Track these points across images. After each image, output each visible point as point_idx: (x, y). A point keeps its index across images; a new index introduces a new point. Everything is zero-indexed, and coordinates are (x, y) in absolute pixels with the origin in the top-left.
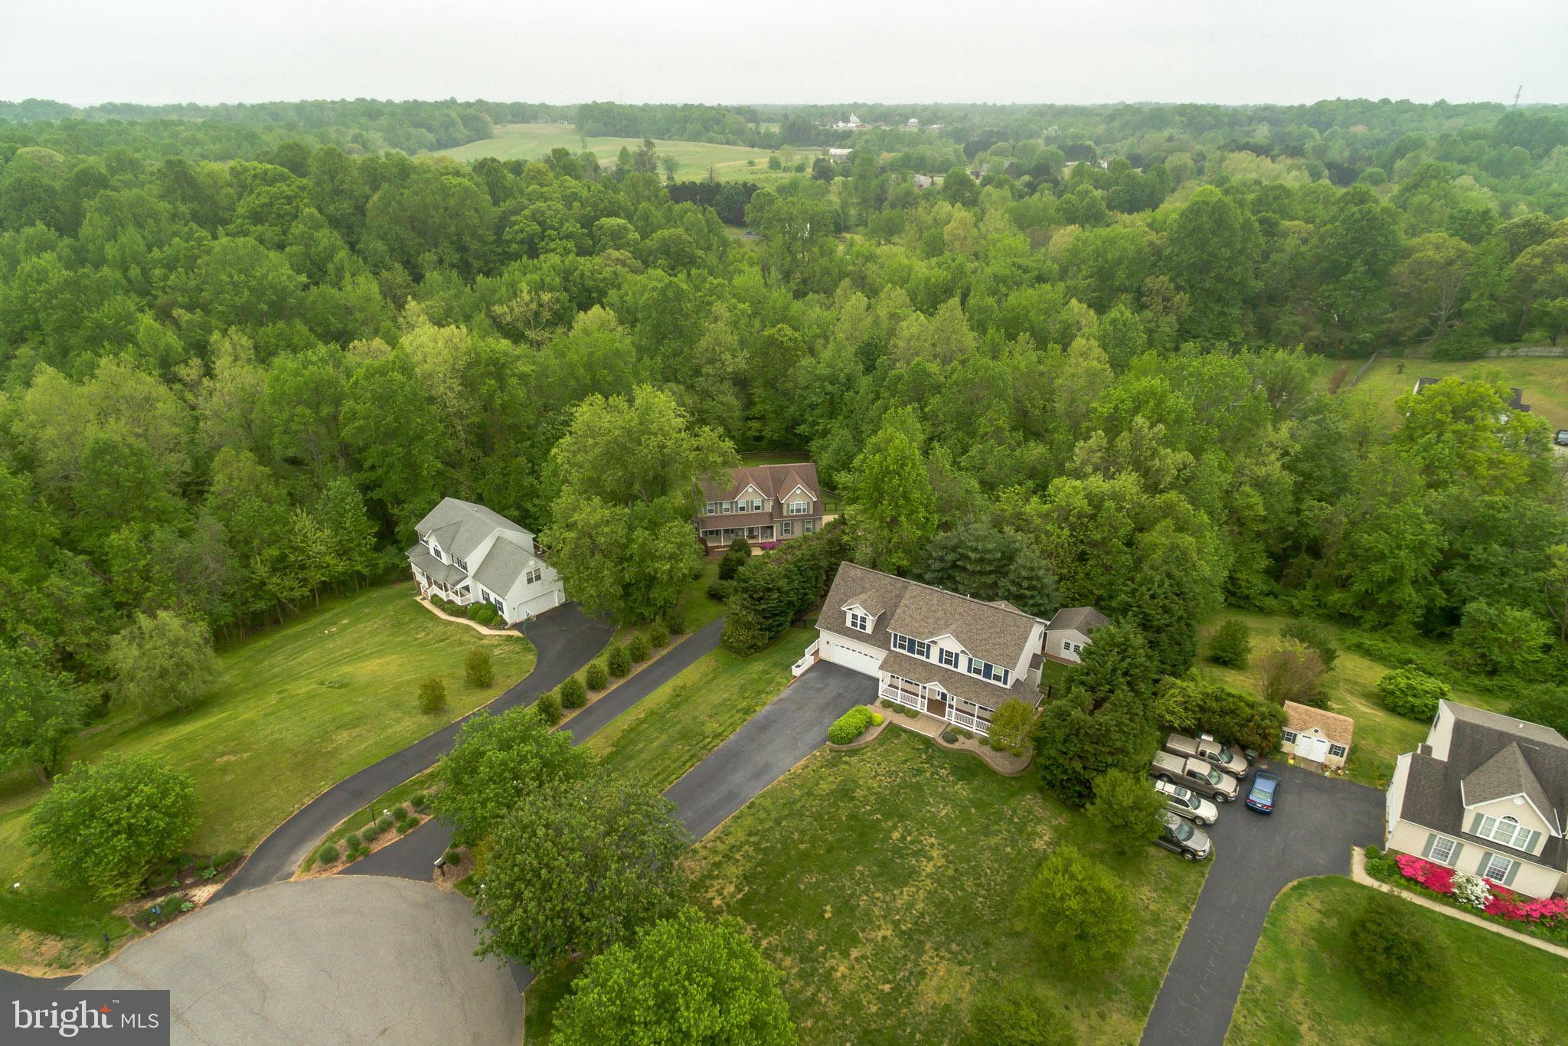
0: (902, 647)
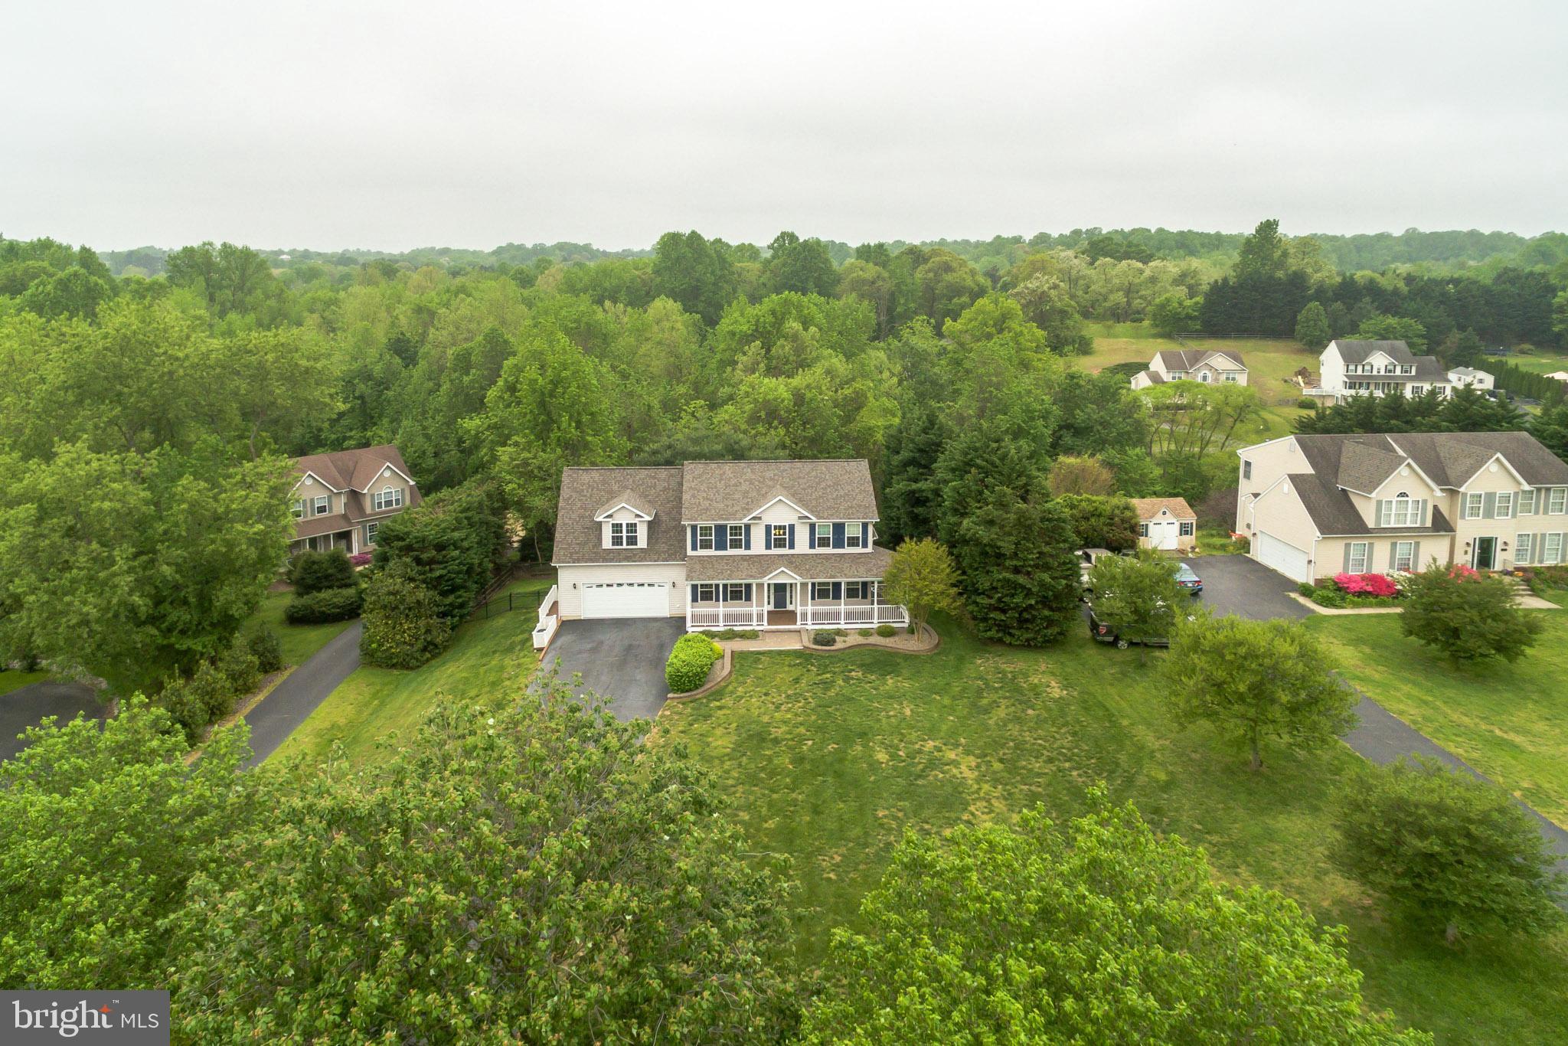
0: (706, 545)
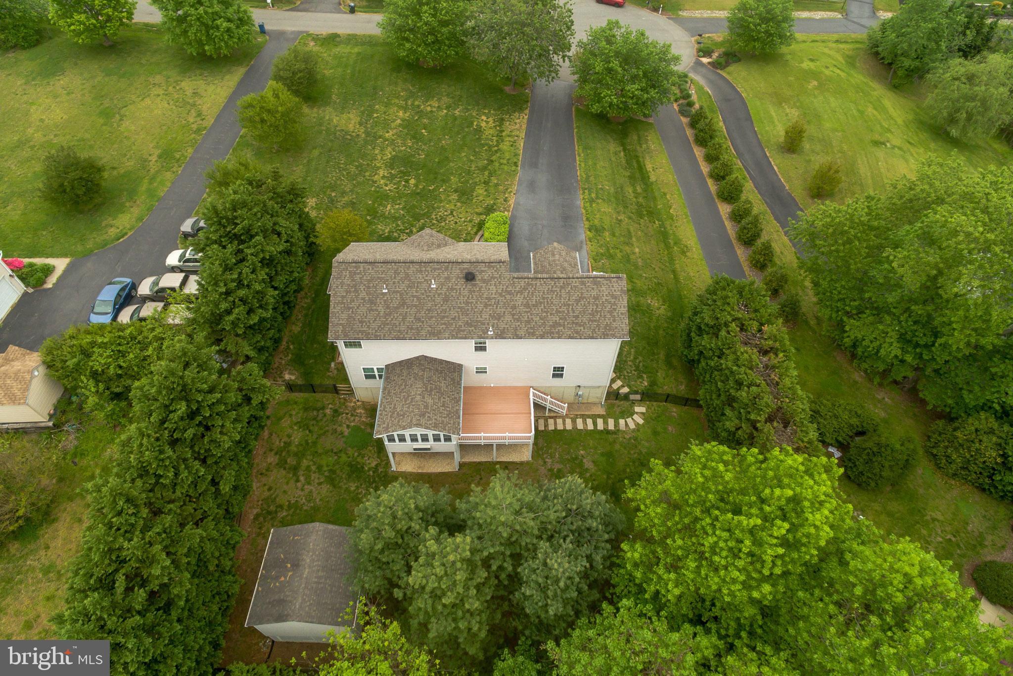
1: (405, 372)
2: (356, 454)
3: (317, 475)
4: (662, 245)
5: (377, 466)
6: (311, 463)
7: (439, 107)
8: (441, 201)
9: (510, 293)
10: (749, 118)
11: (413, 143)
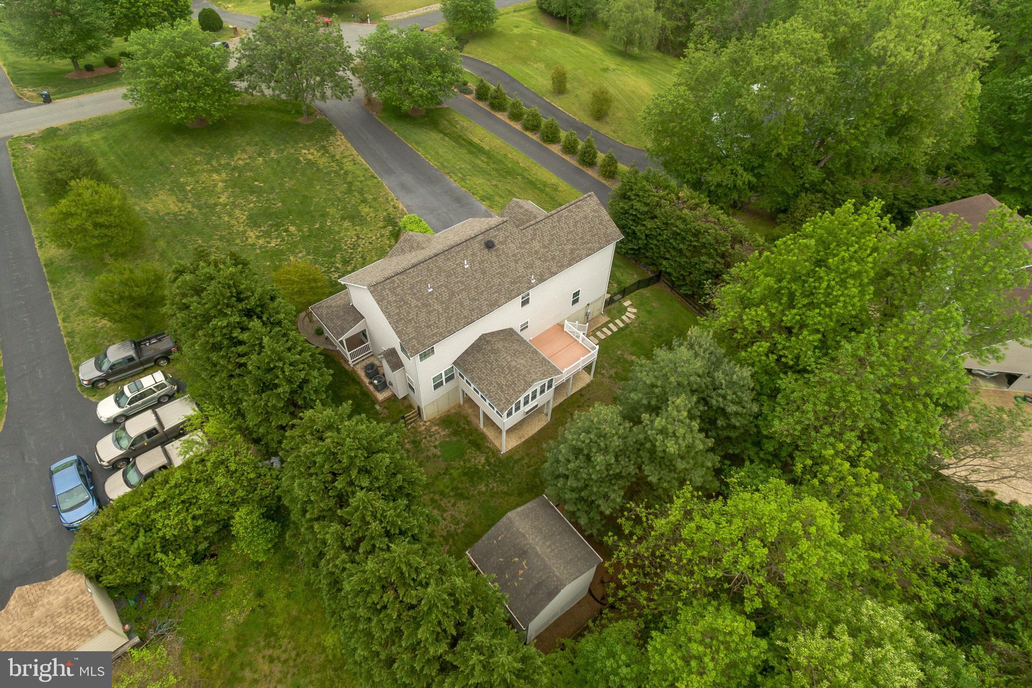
1: (480, 356)
2: (462, 463)
3: (445, 500)
4: (537, 191)
5: (486, 459)
6: (431, 495)
7: (250, 158)
8: (339, 233)
9: (526, 243)
10: (514, 80)
11: (257, 197)
